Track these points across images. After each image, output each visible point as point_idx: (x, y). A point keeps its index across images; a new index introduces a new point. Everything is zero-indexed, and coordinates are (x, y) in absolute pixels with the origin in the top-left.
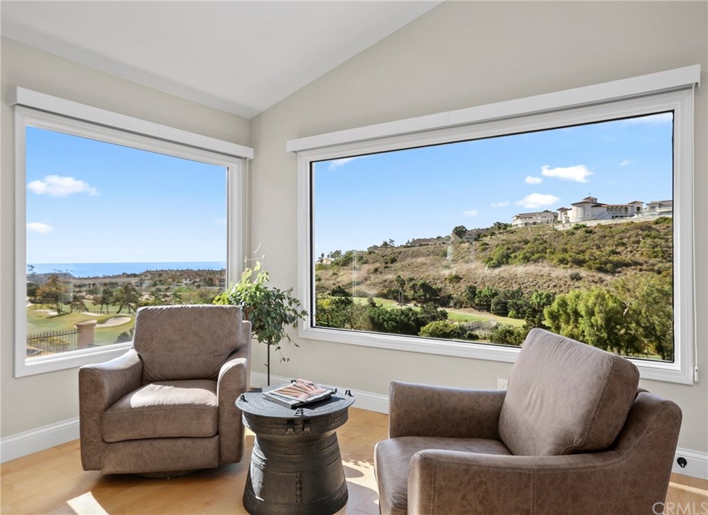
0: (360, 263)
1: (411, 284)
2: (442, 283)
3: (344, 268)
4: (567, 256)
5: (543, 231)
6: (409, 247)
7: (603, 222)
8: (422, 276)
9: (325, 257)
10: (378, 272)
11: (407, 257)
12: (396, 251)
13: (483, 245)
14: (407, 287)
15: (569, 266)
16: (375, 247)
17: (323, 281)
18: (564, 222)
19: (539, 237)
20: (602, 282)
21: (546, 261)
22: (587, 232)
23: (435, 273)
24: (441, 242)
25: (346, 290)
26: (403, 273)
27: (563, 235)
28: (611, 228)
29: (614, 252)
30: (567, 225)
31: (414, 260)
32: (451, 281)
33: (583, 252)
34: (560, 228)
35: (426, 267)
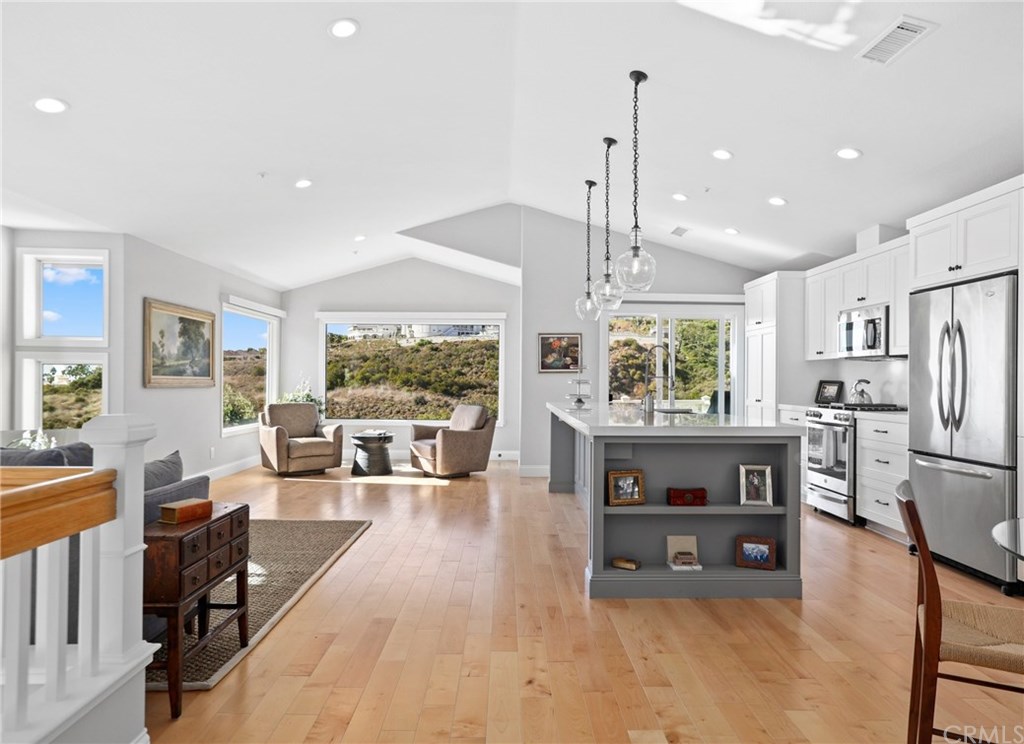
4: (410, 376)
5: (385, 347)
7: (450, 339)
15: (413, 388)
18: (408, 336)
19: (380, 354)
20: (448, 406)
21: (388, 383)
22: (433, 349)
27: (407, 351)
28: (457, 345)
29: (460, 373)
30: (412, 340)
33: (428, 372)
34: (403, 343)
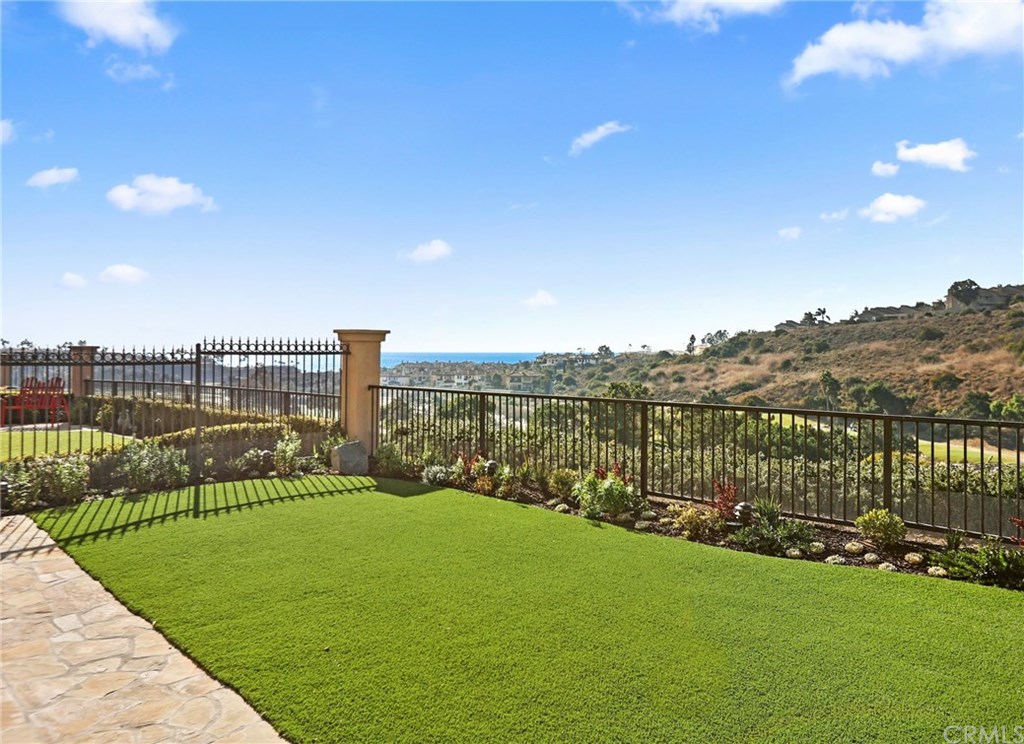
0: (757, 351)
1: (852, 389)
2: (918, 388)
3: (728, 360)
6: (855, 323)
8: (876, 375)
9: (698, 342)
10: (791, 368)
11: (850, 340)
12: (828, 329)
13: (1015, 316)
14: (845, 393)
16: (790, 324)
17: (688, 383)
23: (905, 371)
24: (921, 314)
25: (728, 399)
26: (839, 369)
31: (864, 346)
32: (937, 386)
35: (889, 359)
